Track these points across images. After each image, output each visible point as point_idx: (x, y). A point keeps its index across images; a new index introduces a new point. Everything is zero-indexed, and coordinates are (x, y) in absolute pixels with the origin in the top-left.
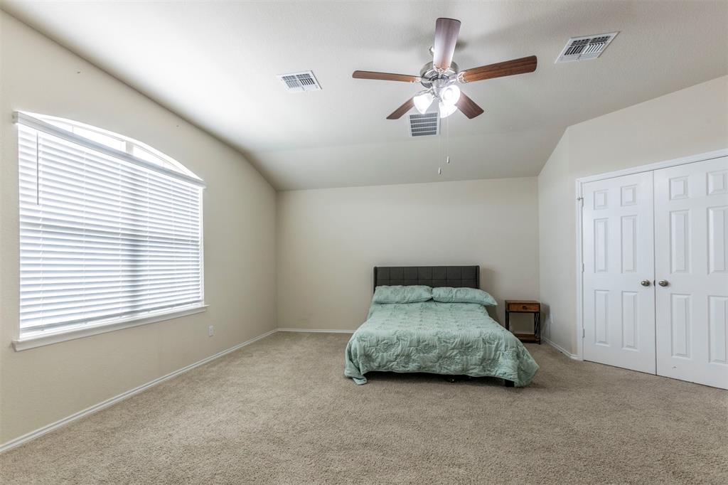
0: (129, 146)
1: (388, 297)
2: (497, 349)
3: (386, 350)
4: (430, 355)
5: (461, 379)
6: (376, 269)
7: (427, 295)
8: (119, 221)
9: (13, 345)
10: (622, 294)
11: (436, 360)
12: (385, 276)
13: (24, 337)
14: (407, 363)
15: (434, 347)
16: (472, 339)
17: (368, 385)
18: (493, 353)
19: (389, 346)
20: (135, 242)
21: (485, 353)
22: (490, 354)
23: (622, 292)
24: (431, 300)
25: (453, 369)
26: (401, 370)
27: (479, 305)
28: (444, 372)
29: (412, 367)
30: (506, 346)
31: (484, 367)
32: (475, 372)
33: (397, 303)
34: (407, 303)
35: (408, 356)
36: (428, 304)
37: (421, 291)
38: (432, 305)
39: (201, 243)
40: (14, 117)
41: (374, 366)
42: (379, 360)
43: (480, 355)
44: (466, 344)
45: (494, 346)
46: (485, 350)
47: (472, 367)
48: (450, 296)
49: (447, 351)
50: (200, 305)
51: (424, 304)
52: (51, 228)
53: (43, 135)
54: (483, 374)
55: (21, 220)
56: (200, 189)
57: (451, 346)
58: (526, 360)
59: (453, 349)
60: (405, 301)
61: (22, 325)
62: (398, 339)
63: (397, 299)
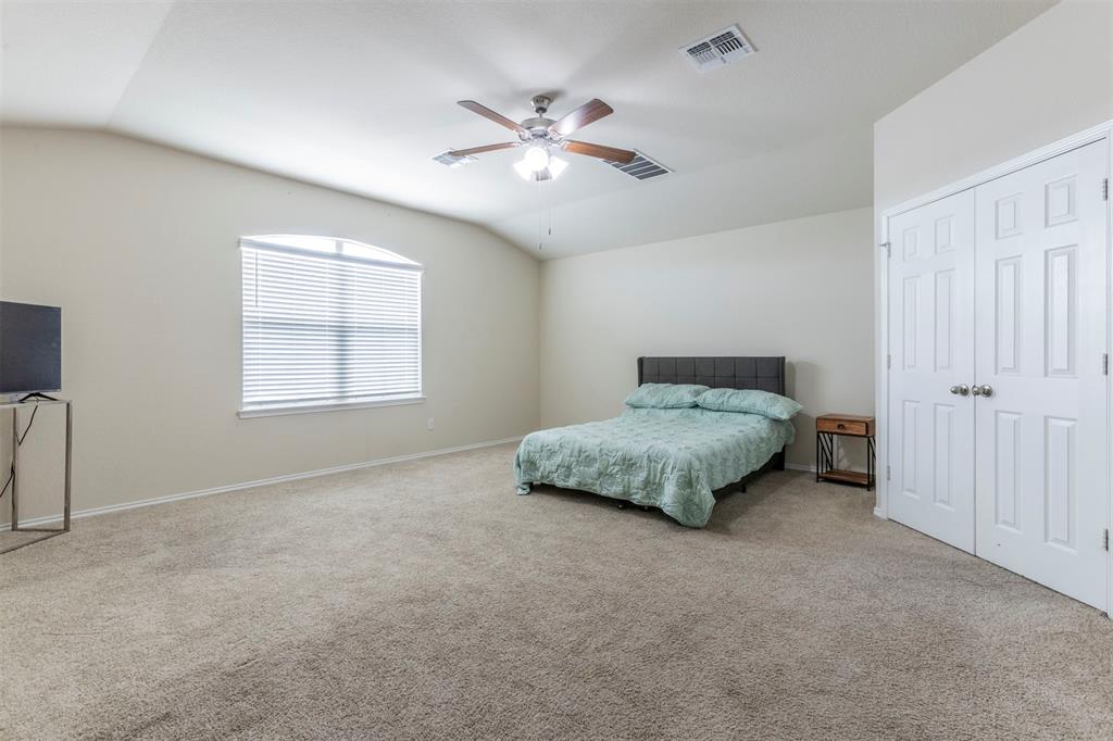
0: (339, 245)
1: (642, 398)
2: (663, 470)
3: (549, 458)
4: (592, 470)
5: (624, 505)
6: (641, 361)
7: (689, 399)
8: (327, 313)
9: (238, 414)
10: (935, 408)
11: (596, 476)
12: (654, 371)
13: (245, 409)
14: (568, 476)
15: (595, 459)
16: (635, 454)
17: (530, 497)
18: (659, 475)
19: (552, 453)
20: (342, 333)
21: (649, 474)
22: (655, 476)
23: (936, 405)
24: (696, 406)
25: (613, 490)
26: (560, 484)
27: (760, 418)
28: (604, 493)
29: (572, 483)
30: (673, 468)
31: (648, 493)
32: (637, 498)
33: (653, 407)
34: (665, 408)
35: (569, 468)
36: (691, 411)
37: (684, 393)
38: (697, 413)
39: (419, 331)
40: (239, 243)
41: (537, 477)
42: (542, 469)
43: (643, 475)
44: (630, 460)
45: (660, 466)
46: (649, 471)
47: (634, 491)
48: (720, 401)
49: (607, 468)
50: (419, 395)
51: (686, 410)
52: (268, 324)
53: (259, 251)
54: (646, 502)
55: (244, 319)
56: (419, 274)
57: (612, 461)
58: (700, 490)
59: (615, 464)
60: (663, 405)
61: (245, 400)
62: (560, 446)
63: (653, 402)
